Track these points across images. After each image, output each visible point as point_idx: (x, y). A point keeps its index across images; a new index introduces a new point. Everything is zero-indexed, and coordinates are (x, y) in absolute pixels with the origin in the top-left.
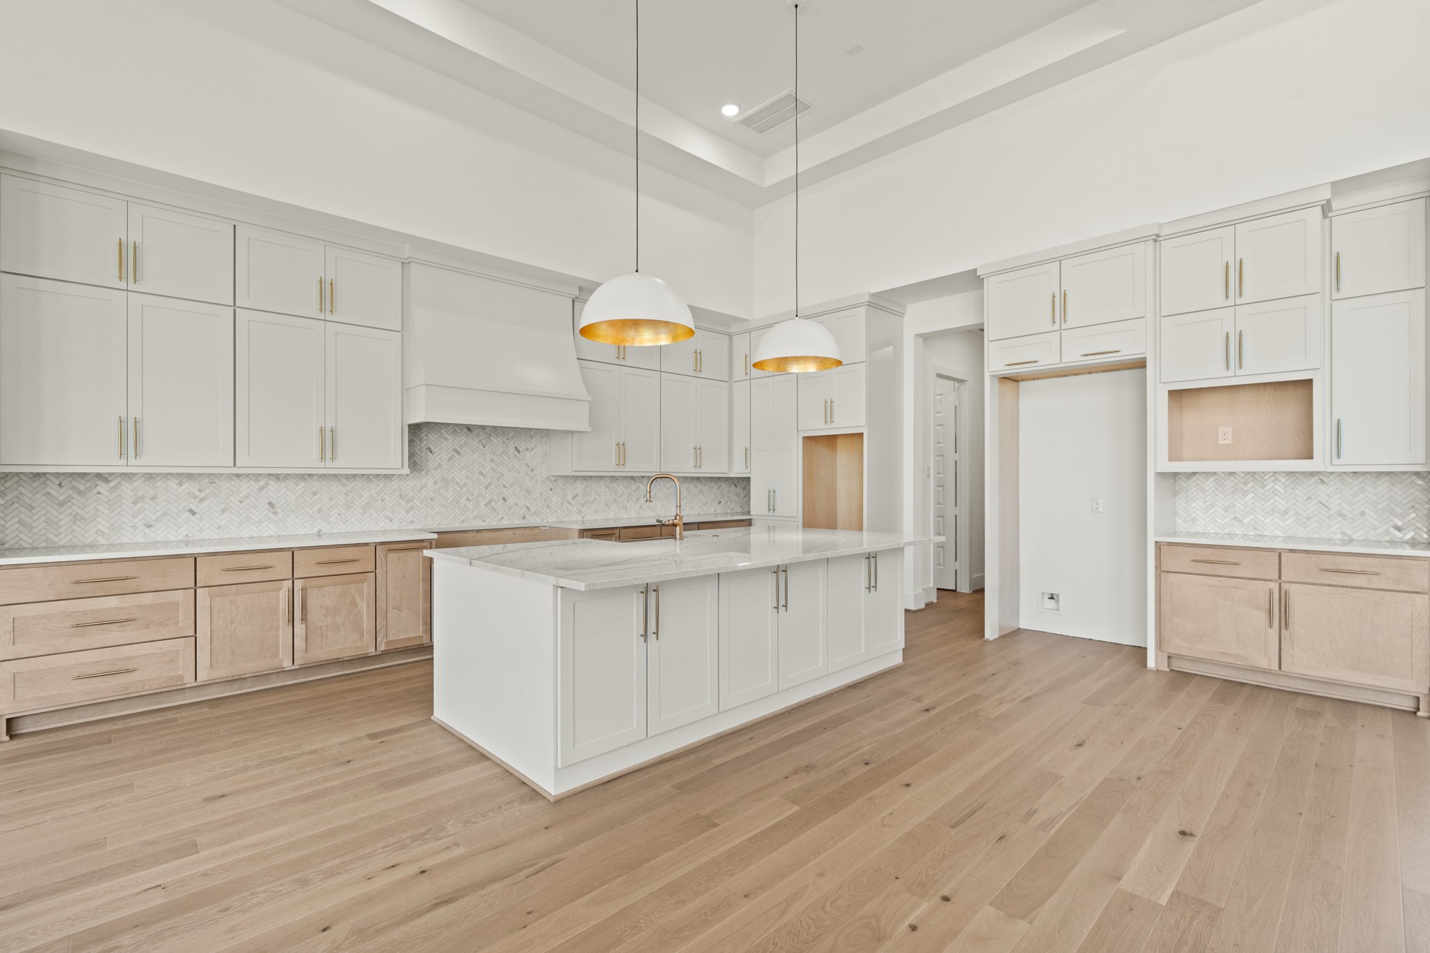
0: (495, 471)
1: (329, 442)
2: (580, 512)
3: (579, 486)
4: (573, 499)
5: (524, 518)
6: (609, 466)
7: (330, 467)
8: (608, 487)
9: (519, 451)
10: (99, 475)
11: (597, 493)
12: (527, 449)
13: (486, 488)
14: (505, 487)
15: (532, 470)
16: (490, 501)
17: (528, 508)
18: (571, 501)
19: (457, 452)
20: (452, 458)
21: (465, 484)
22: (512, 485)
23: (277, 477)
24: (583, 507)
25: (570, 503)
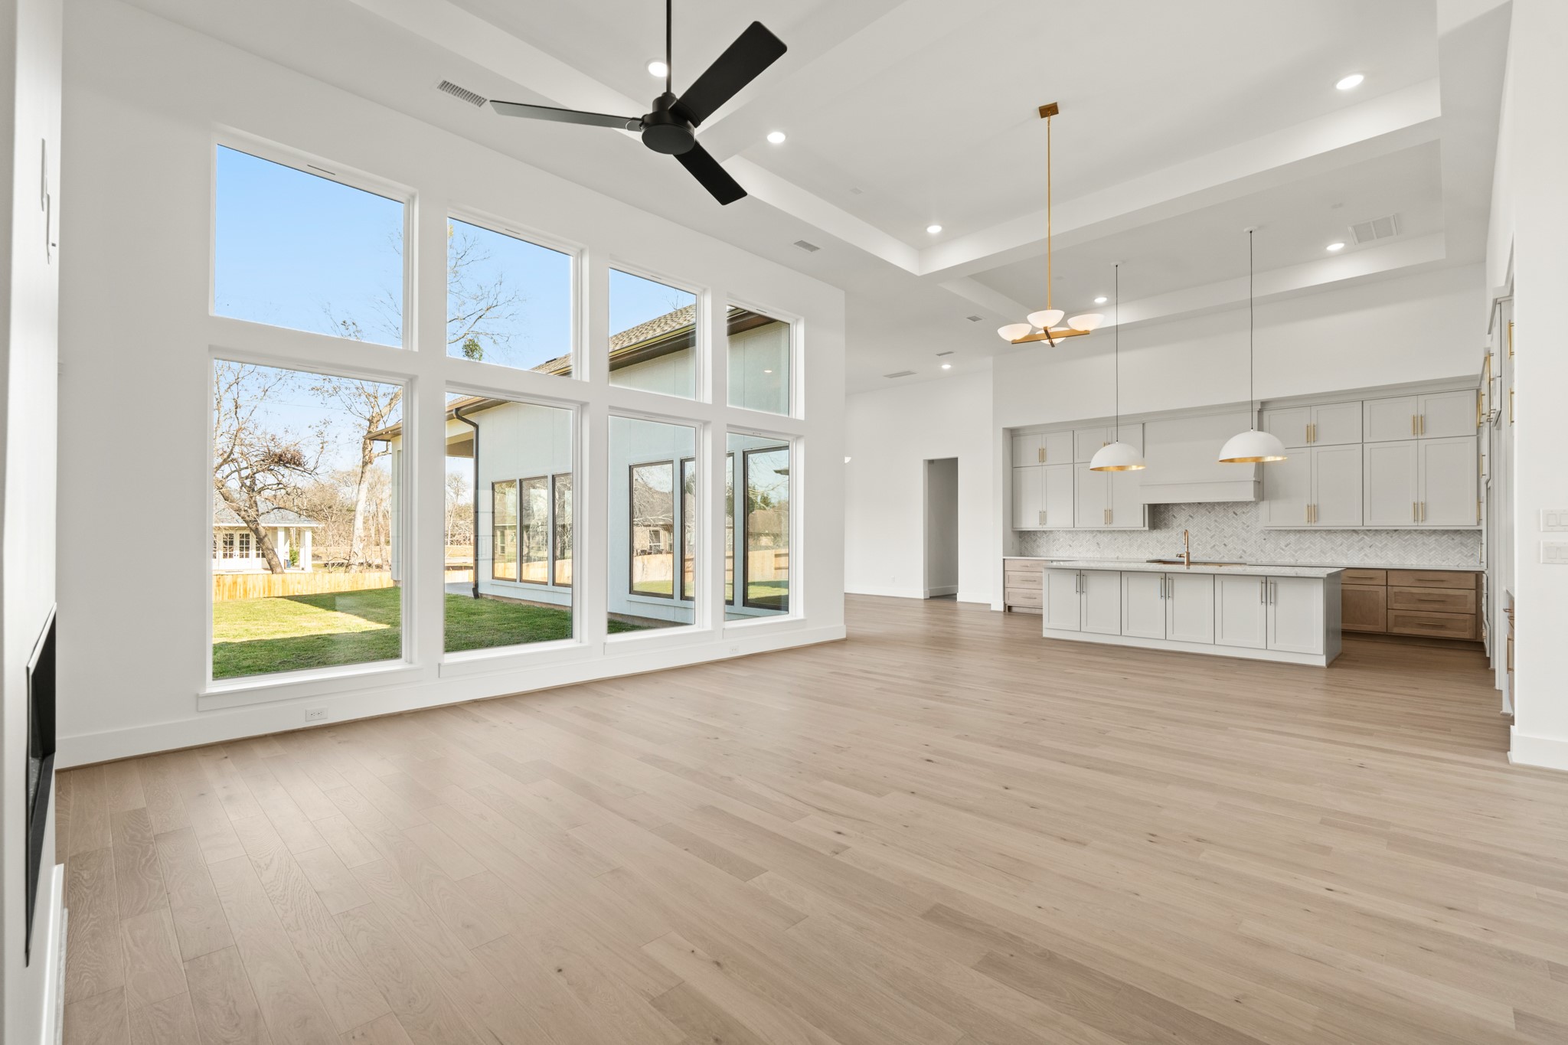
0: (1217, 527)
1: (1109, 516)
2: (1293, 556)
3: (1292, 538)
4: (1286, 546)
5: (1241, 557)
6: (1302, 522)
7: (1111, 527)
8: (1324, 539)
9: (1236, 514)
10: (1043, 531)
11: (1311, 543)
12: (1244, 513)
13: (1211, 537)
14: (1225, 537)
15: (1248, 526)
16: (1214, 546)
17: (1245, 552)
18: (1284, 547)
19: (1191, 517)
20: (1188, 520)
21: (1197, 536)
22: (1231, 536)
23: (1100, 532)
24: (1296, 552)
25: (1283, 550)
